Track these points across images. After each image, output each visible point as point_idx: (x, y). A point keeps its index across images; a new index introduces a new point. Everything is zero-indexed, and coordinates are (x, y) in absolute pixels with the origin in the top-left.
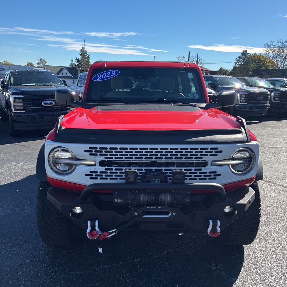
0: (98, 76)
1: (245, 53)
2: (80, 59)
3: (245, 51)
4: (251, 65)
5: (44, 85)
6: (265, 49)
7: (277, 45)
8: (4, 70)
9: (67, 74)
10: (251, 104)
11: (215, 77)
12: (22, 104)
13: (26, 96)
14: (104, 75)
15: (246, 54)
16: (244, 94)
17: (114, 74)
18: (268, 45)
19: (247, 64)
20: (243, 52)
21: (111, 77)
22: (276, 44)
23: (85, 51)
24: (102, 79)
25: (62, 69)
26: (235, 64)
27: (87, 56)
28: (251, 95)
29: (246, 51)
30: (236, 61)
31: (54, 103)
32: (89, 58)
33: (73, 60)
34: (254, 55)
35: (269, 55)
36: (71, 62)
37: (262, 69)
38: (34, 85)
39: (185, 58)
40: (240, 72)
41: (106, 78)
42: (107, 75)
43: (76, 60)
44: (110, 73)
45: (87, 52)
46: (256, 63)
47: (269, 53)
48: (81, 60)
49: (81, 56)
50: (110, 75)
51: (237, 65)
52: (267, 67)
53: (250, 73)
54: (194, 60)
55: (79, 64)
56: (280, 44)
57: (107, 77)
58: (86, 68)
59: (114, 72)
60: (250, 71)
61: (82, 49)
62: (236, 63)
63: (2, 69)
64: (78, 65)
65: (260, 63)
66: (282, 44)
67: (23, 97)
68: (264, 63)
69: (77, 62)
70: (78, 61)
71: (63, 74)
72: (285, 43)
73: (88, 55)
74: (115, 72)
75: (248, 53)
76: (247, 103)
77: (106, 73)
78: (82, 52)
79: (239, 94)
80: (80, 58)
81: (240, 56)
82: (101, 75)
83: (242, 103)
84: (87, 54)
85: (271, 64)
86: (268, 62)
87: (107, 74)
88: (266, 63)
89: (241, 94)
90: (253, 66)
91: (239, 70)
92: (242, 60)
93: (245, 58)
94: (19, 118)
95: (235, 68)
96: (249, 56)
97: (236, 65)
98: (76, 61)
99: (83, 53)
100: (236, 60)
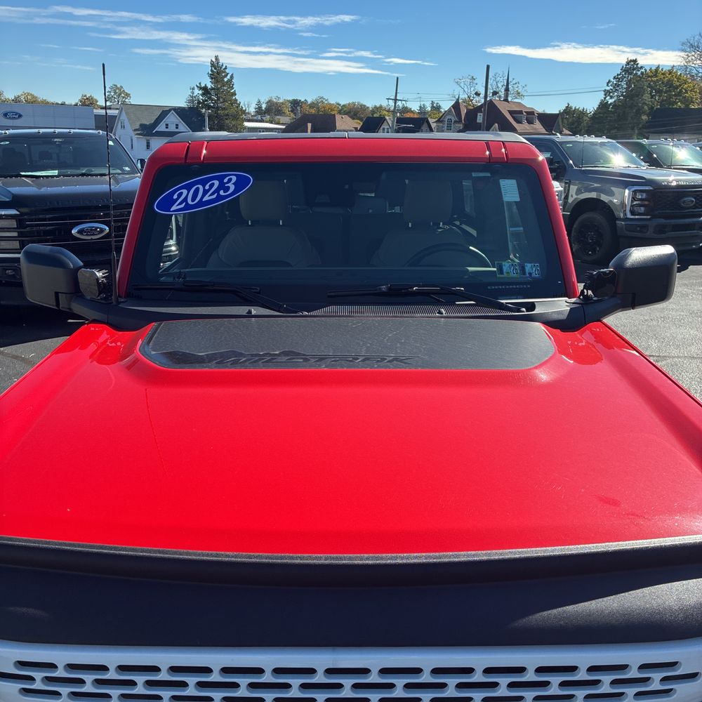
0: (175, 197)
1: (632, 66)
2: (209, 87)
3: (631, 61)
4: (646, 97)
5: (83, 175)
6: (683, 54)
8: (20, 116)
9: (177, 125)
10: (660, 218)
11: (560, 143)
12: (15, 234)
13: (25, 210)
14: (197, 191)
15: (634, 69)
16: (641, 191)
17: (232, 188)
18: (692, 46)
19: (637, 96)
20: (628, 63)
21: (219, 198)
23: (222, 65)
24: (188, 207)
25: (165, 112)
26: (605, 95)
27: (226, 79)
28: (661, 192)
29: (635, 61)
30: (608, 88)
31: (107, 228)
32: (233, 85)
33: (193, 89)
34: (656, 71)
35: (694, 71)
36: (189, 92)
37: (676, 108)
38: (57, 176)
39: (475, 82)
40: (619, 116)
41: (201, 203)
42: (205, 192)
43: (200, 88)
44: (216, 183)
45: (226, 68)
46: (659, 92)
47: (693, 65)
48: (212, 89)
49: (212, 78)
50: (217, 191)
51: (611, 97)
52: (688, 101)
53: (644, 117)
54: (500, 85)
55: (206, 101)
57: (206, 198)
58: (224, 109)
59: (232, 180)
60: (644, 113)
61: (214, 60)
62: (607, 93)
63: (16, 114)
64: (204, 101)
65: (670, 91)
67: (18, 213)
68: (681, 91)
69: (203, 95)
70: (205, 90)
71: (167, 125)
73: (229, 77)
74: (234, 179)
75: (639, 66)
76: (649, 217)
77: (203, 183)
78: (215, 69)
79: (627, 191)
80: (209, 85)
81: (618, 75)
82: (185, 192)
83: (637, 217)
84: (228, 74)
85: (699, 96)
86: (691, 91)
87: (207, 187)
88: (686, 92)
89: (633, 192)
90: (651, 101)
91: (613, 113)
92: (624, 84)
93: (630, 80)
94: (9, 272)
95: (603, 105)
96: (642, 73)
97: (608, 98)
98: (200, 92)
99: (217, 72)
100: (607, 85)
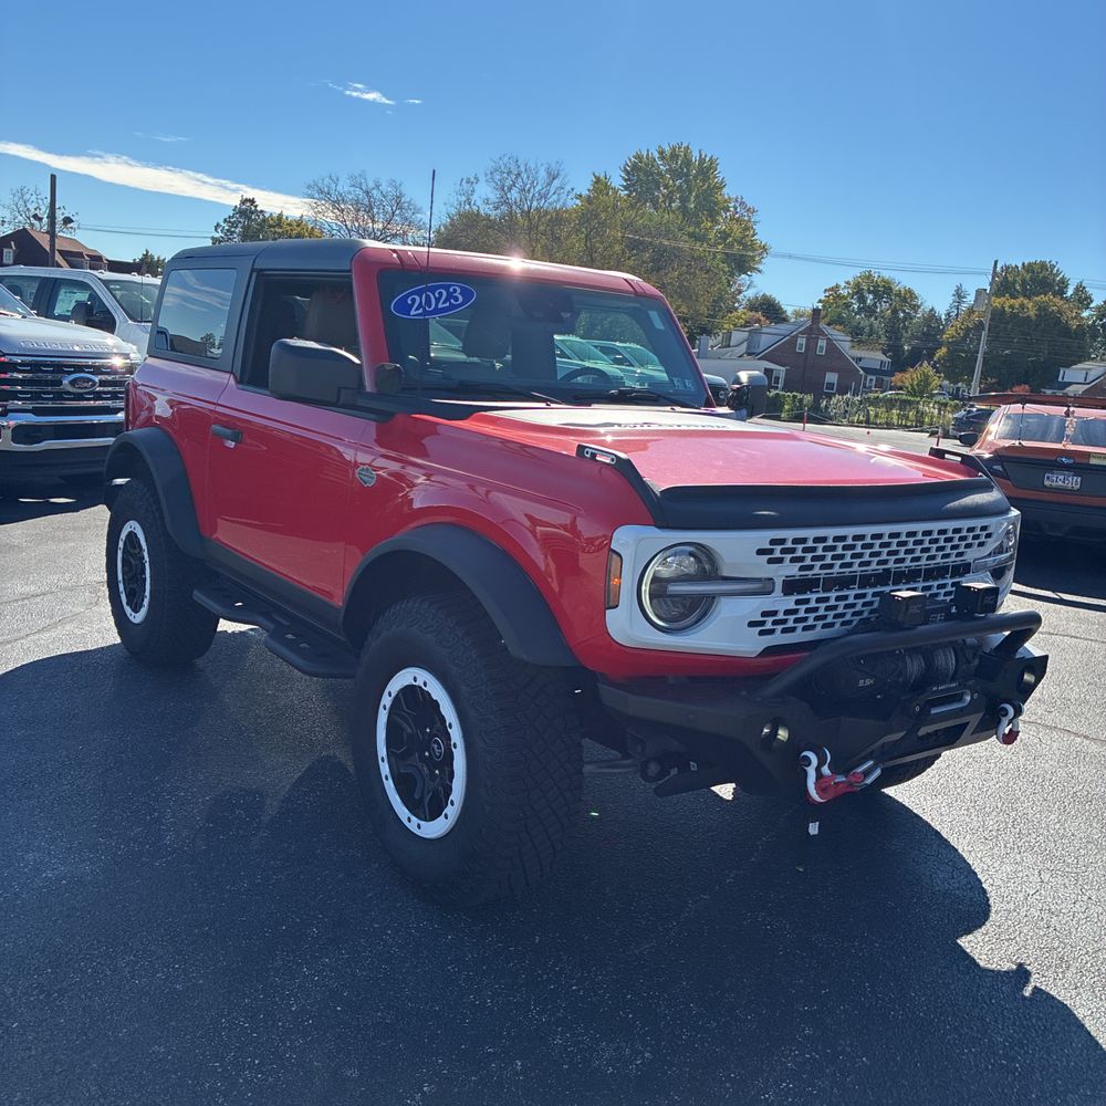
1: (248, 209)
3: (247, 200)
6: (310, 201)
7: (350, 193)
15: (251, 213)
18: (321, 191)
20: (242, 202)
22: (346, 189)
29: (252, 201)
30: (217, 235)
34: (279, 221)
35: (327, 226)
47: (325, 218)
56: (358, 191)
62: (217, 240)
66: (367, 193)
72: (375, 192)
75: (258, 209)
81: (229, 217)
92: (239, 233)
93: (248, 227)
96: (262, 220)
100: (216, 230)
